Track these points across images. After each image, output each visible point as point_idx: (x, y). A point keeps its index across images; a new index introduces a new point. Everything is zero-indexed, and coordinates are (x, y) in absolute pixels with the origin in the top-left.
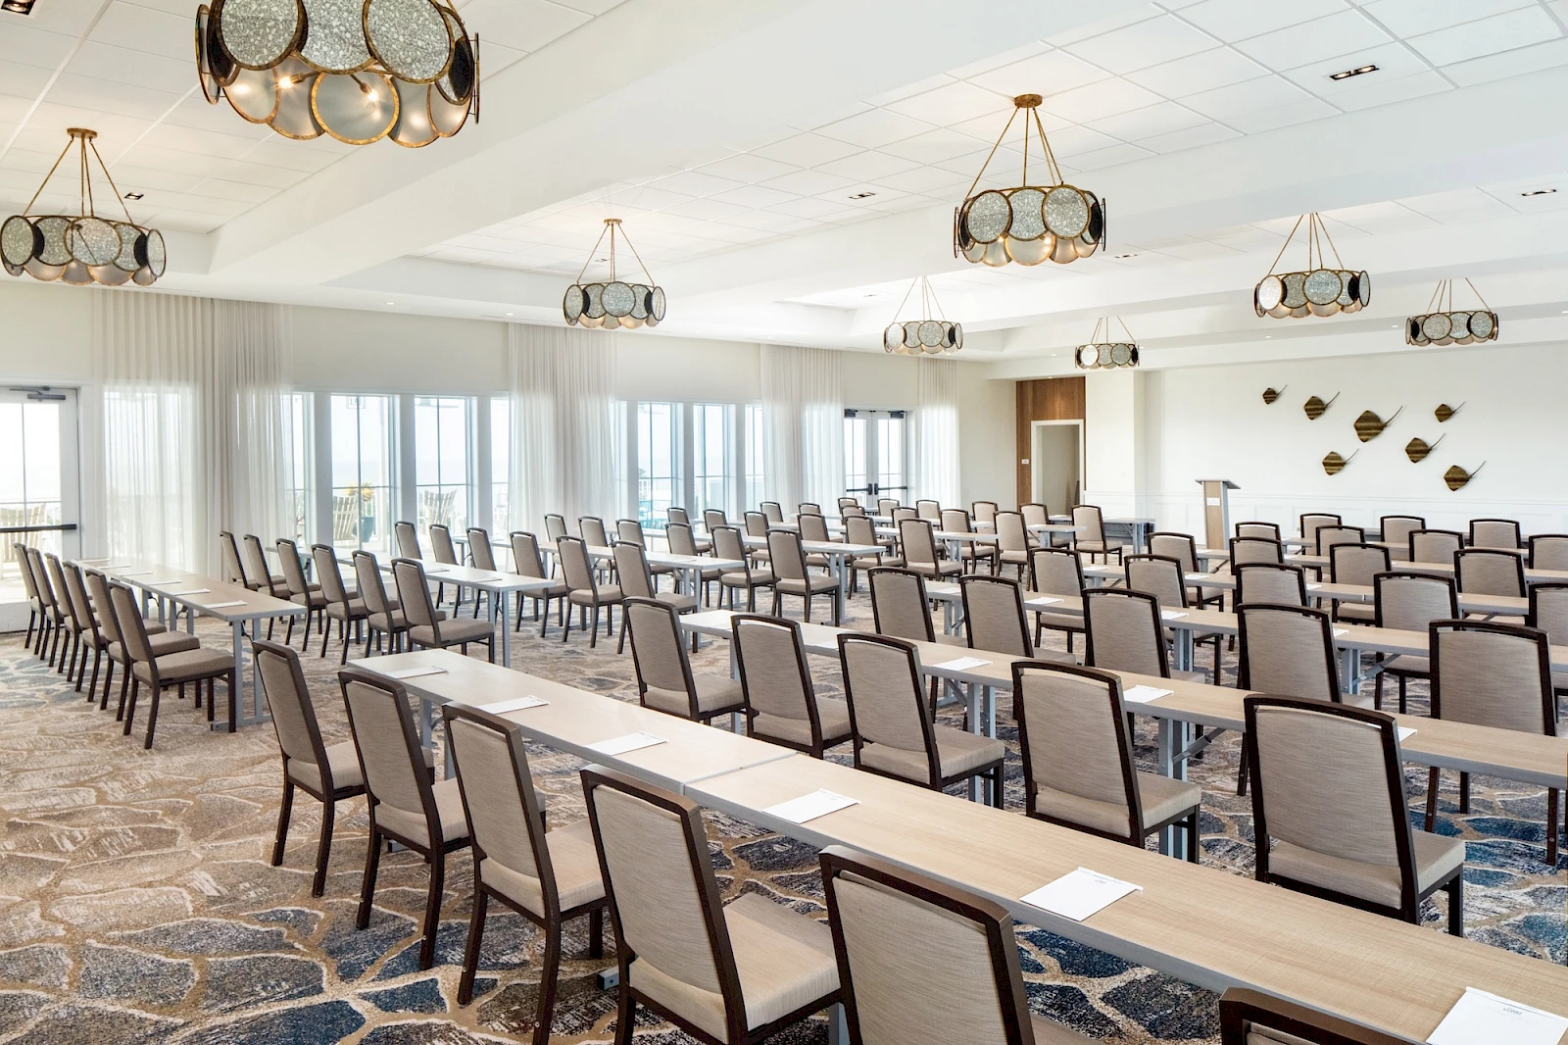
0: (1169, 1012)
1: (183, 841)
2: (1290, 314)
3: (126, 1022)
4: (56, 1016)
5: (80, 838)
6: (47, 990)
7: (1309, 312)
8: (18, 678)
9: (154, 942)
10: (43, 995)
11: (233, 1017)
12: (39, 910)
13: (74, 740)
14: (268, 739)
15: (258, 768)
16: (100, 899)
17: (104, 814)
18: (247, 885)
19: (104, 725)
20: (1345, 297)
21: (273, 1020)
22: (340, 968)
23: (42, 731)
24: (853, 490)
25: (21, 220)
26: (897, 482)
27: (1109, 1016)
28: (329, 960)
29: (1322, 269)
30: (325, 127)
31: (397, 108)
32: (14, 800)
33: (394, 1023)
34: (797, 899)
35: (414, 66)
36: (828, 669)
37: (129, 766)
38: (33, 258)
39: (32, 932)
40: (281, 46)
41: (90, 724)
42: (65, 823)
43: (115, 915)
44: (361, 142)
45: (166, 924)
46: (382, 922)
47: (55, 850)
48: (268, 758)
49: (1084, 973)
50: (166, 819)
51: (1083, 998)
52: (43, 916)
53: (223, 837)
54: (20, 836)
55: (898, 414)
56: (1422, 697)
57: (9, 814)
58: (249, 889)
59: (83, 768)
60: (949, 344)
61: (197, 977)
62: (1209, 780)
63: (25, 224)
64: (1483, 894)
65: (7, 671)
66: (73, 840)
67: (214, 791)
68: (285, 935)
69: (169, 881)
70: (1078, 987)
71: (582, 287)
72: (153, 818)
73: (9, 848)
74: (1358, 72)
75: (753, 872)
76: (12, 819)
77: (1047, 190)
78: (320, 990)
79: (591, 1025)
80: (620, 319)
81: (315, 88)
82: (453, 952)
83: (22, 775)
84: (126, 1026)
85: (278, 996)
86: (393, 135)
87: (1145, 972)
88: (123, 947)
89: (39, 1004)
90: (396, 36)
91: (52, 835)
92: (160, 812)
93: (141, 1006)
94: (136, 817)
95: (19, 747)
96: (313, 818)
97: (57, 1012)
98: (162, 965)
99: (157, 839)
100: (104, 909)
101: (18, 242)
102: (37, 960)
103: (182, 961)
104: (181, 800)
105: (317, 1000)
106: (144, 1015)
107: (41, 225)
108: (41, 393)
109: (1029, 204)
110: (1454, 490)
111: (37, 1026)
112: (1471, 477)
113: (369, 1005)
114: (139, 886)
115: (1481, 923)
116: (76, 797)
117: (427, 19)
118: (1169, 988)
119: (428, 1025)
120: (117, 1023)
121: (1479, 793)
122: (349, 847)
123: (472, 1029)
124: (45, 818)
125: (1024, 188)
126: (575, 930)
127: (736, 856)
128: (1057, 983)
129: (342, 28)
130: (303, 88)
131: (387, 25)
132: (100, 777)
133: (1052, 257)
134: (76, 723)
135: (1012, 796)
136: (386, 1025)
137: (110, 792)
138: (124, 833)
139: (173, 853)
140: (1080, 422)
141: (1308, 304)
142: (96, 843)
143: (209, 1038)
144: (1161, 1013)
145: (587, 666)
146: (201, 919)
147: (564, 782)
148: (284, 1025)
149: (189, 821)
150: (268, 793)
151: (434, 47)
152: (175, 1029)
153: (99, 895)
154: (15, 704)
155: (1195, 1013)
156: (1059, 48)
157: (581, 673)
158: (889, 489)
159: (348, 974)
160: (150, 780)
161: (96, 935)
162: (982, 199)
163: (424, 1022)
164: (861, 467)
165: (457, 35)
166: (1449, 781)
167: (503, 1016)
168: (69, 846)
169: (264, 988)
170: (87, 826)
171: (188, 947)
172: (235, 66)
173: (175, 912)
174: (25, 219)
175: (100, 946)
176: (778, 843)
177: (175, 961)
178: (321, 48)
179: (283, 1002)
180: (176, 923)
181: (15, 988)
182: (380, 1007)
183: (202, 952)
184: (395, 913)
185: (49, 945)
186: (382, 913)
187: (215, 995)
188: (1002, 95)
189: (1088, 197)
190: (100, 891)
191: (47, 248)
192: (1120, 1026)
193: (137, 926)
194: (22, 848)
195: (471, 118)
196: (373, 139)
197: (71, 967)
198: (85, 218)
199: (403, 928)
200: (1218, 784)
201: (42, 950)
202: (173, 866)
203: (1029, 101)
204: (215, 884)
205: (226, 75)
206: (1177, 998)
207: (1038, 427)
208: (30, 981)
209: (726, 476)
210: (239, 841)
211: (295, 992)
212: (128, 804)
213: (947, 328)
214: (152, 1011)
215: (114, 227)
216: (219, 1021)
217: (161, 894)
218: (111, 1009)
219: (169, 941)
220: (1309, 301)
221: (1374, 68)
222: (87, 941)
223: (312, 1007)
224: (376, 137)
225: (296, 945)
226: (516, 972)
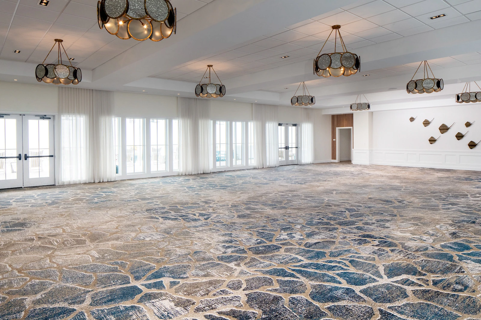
0: (380, 296)
1: (88, 242)
2: (418, 93)
3: (76, 289)
4: (56, 287)
5: (59, 241)
6: (53, 280)
7: (424, 92)
8: (38, 199)
9: (82, 269)
10: (52, 282)
11: (105, 289)
12: (49, 260)
13: (55, 216)
14: (110, 216)
15: (108, 224)
16: (66, 257)
17: (65, 235)
18: (107, 255)
19: (63, 212)
20: (436, 87)
21: (117, 290)
22: (135, 277)
23: (46, 213)
24: (281, 148)
25: (42, 65)
26: (294, 146)
27: (362, 296)
28: (131, 275)
29: (428, 78)
30: (131, 36)
31: (152, 30)
32: (39, 231)
33: (151, 292)
34: (267, 262)
35: (158, 17)
36: (274, 199)
37: (71, 223)
38: (45, 76)
39: (47, 266)
40: (121, 12)
41: (59, 211)
42: (54, 237)
43: (70, 262)
44: (141, 40)
45: (85, 264)
46: (146, 265)
47: (52, 244)
48: (110, 221)
49: (354, 284)
50: (83, 237)
51: (354, 291)
52: (50, 261)
53: (99, 242)
54: (42, 240)
55: (295, 125)
56: (460, 210)
57: (39, 235)
58: (107, 256)
59: (58, 223)
60: (311, 103)
61: (94, 278)
62: (392, 232)
63: (43, 66)
64: (479, 266)
65: (34, 197)
66: (57, 242)
67: (96, 230)
68: (118, 268)
69: (85, 253)
70: (352, 288)
71: (201, 85)
72: (79, 237)
73: (39, 243)
74: (439, 16)
75: (253, 255)
76: (39, 236)
77: (342, 54)
78: (129, 283)
79: (208, 294)
80: (212, 95)
81: (129, 25)
82: (167, 274)
83: (41, 224)
84: (75, 290)
85: (118, 284)
86: (150, 38)
87: (373, 284)
88: (73, 270)
89: (51, 284)
90: (153, 8)
91: (51, 240)
92: (81, 235)
93: (79, 285)
94: (74, 236)
95: (40, 217)
96: (124, 238)
97: (56, 286)
98: (85, 275)
99: (80, 242)
100: (67, 260)
101: (41, 72)
102: (50, 273)
103: (90, 274)
104: (87, 232)
105: (128, 285)
106: (80, 288)
107: (47, 67)
108: (44, 117)
109: (336, 58)
110: (471, 149)
111: (51, 290)
112: (477, 144)
113: (144, 287)
114: (76, 254)
115: (478, 274)
116: (57, 231)
117: (162, 4)
118: (380, 289)
119: (161, 293)
120: (73, 289)
121: (478, 238)
122: (135, 245)
123: (173, 294)
124: (48, 236)
125: (335, 53)
126: (202, 269)
127: (248, 250)
128: (346, 287)
129: (138, 6)
130: (126, 24)
131: (151, 5)
132: (63, 225)
133: (343, 74)
134: (55, 211)
135: (331, 235)
136: (149, 292)
137: (66, 229)
138: (71, 240)
139: (85, 246)
140: (351, 128)
141: (424, 89)
142: (63, 243)
143: (99, 294)
144: (378, 296)
145: (202, 198)
146: (95, 263)
147: (196, 229)
148: (120, 292)
149: (89, 237)
150: (111, 231)
151: (164, 12)
152: (90, 291)
153: (65, 256)
154: (37, 206)
155: (388, 296)
156: (346, 11)
157: (200, 199)
158: (292, 148)
159: (137, 278)
160: (77, 226)
161: (65, 267)
162: (322, 56)
163: (159, 292)
164: (283, 141)
165: (170, 8)
166: (469, 234)
167: (182, 291)
168: (55, 243)
169: (114, 282)
170: (60, 238)
171: (92, 271)
172: (108, 18)
173: (87, 261)
174: (43, 65)
175: (67, 269)
176: (260, 247)
177: (88, 274)
178: (133, 12)
179: (119, 286)
180: (87, 264)
181: (44, 280)
182: (147, 288)
183: (95, 272)
184: (150, 263)
185: (52, 269)
186: (146, 263)
187: (100, 283)
188: (328, 25)
189: (355, 56)
190: (66, 256)
191: (49, 73)
192: (365, 299)
193: (77, 265)
194: (43, 244)
195: (173, 32)
196: (145, 39)
197: (59, 275)
198: (60, 65)
199: (152, 267)
200: (395, 233)
201: (51, 271)
202: (85, 249)
203: (336, 27)
204: (98, 254)
205: (105, 21)
206: (383, 292)
207: (338, 129)
208: (48, 278)
209: (242, 143)
210: (104, 243)
211: (122, 283)
212: (72, 233)
213: (310, 98)
214: (83, 287)
215: (68, 67)
216: (102, 290)
217: (83, 256)
218: (71, 286)
219: (86, 269)
220: (424, 88)
221: (444, 15)
222: (63, 268)
223: (127, 287)
224: (146, 38)
225: (122, 271)
226: (185, 279)
